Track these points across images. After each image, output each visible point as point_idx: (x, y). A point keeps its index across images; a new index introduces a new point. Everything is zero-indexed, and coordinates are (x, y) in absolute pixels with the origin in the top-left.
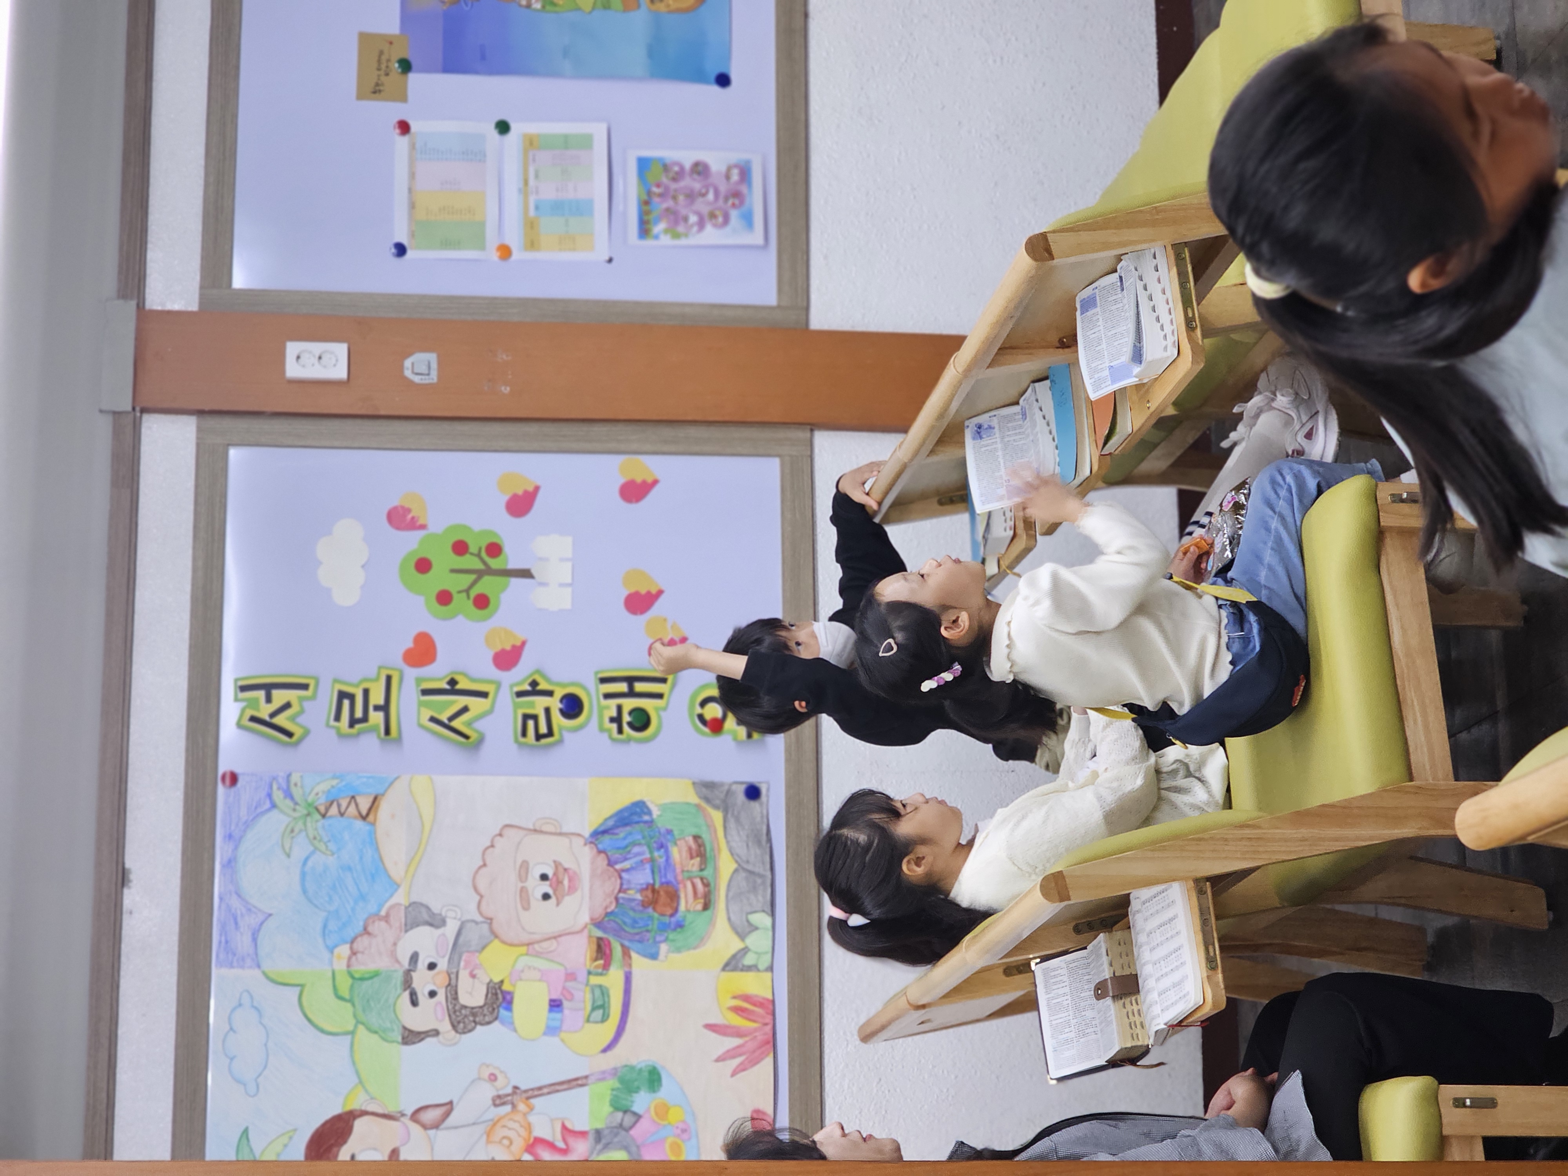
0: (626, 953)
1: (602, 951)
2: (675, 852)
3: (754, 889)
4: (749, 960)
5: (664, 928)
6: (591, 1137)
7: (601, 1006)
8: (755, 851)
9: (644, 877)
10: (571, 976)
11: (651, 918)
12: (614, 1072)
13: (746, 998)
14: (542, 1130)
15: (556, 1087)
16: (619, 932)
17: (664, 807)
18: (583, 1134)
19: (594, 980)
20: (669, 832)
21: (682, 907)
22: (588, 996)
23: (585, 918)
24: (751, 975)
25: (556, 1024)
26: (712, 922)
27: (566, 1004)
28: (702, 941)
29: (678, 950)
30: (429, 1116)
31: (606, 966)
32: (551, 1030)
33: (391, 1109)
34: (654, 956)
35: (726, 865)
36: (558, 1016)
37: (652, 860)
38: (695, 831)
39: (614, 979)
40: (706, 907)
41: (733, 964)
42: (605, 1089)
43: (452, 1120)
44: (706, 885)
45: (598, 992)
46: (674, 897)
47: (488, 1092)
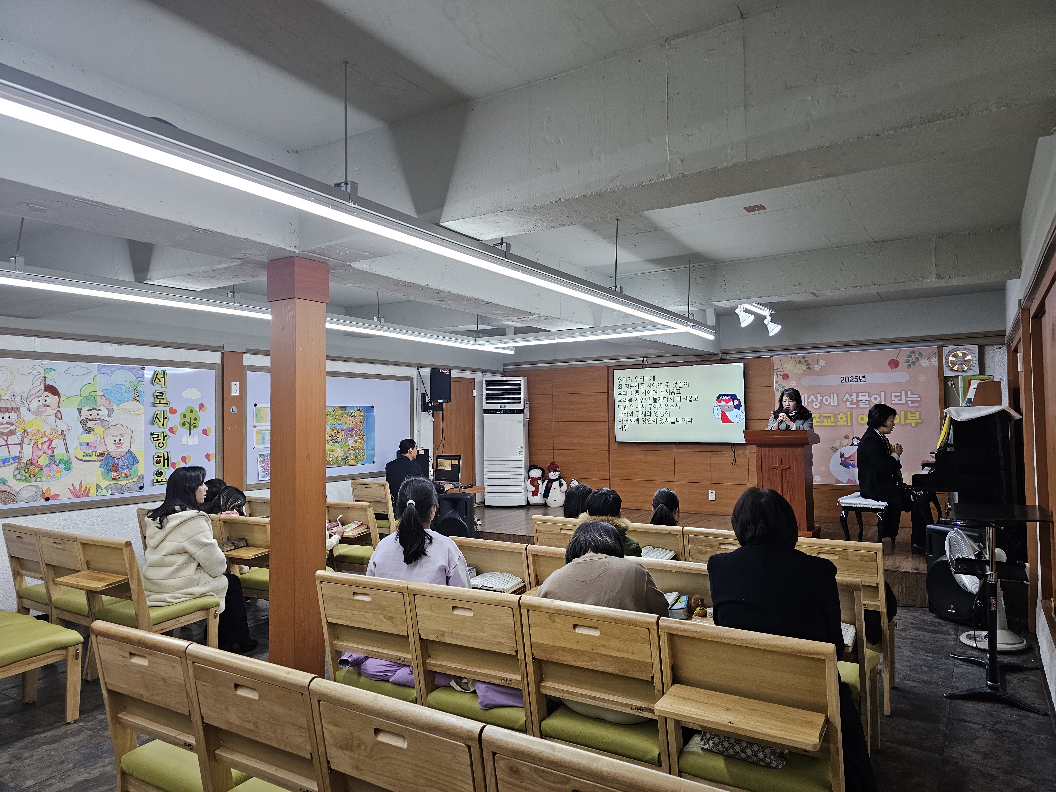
0: (101, 460)
1: (102, 455)
2: (127, 470)
3: (117, 490)
4: (99, 490)
5: (108, 469)
6: (53, 454)
7: (87, 455)
8: (127, 489)
9: (120, 463)
10: (95, 447)
11: (110, 466)
12: (70, 459)
13: (89, 490)
14: (54, 442)
15: (66, 445)
16: (106, 458)
17: (137, 467)
18: (53, 452)
19: (94, 453)
20: (131, 469)
21: (113, 473)
22: (90, 452)
23: (110, 450)
24: (95, 491)
25: (83, 444)
26: (109, 480)
27: (88, 447)
28: (104, 479)
29: (102, 473)
30: (59, 414)
31: (97, 456)
32: (81, 443)
33: (60, 405)
34: (100, 467)
35: (123, 483)
36: (85, 445)
37: (124, 465)
38: (132, 475)
39: (94, 458)
40: (113, 479)
41: (98, 486)
42: (65, 457)
43: (57, 419)
44: (118, 478)
45: (91, 454)
46: (115, 471)
47: (65, 428)
